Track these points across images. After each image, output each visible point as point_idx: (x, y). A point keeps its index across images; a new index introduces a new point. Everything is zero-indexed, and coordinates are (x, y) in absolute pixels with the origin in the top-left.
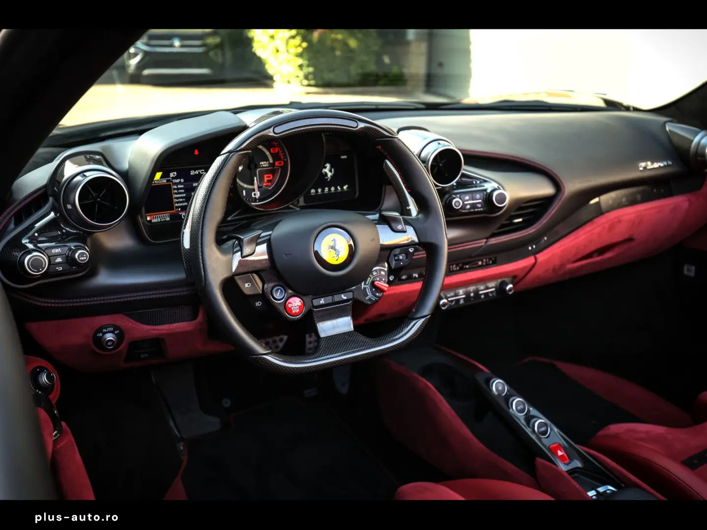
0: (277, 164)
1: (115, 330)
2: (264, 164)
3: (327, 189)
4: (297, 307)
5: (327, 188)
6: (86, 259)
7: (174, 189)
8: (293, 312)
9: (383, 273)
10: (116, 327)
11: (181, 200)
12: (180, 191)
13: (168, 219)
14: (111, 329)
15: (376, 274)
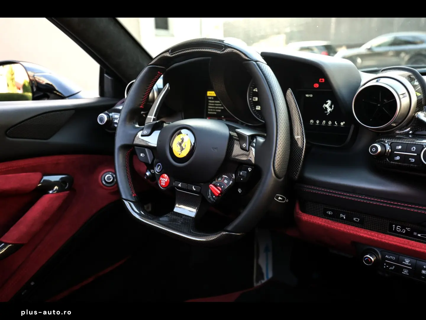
3: (324, 122)
4: (164, 182)
8: (161, 184)
15: (220, 180)
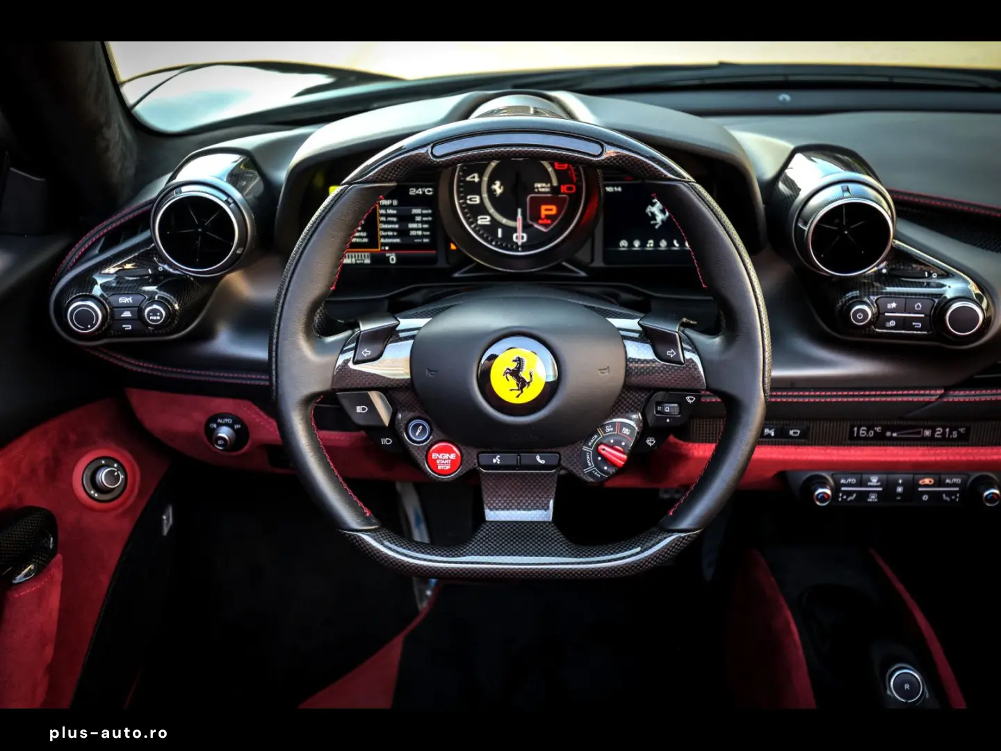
0: (564, 189)
1: (235, 422)
2: (542, 187)
3: (651, 243)
4: (447, 461)
5: (651, 241)
6: (159, 320)
7: (382, 215)
8: (439, 468)
9: (626, 431)
10: (237, 420)
11: (390, 233)
12: (390, 219)
13: (367, 261)
14: (230, 421)
15: (610, 431)
